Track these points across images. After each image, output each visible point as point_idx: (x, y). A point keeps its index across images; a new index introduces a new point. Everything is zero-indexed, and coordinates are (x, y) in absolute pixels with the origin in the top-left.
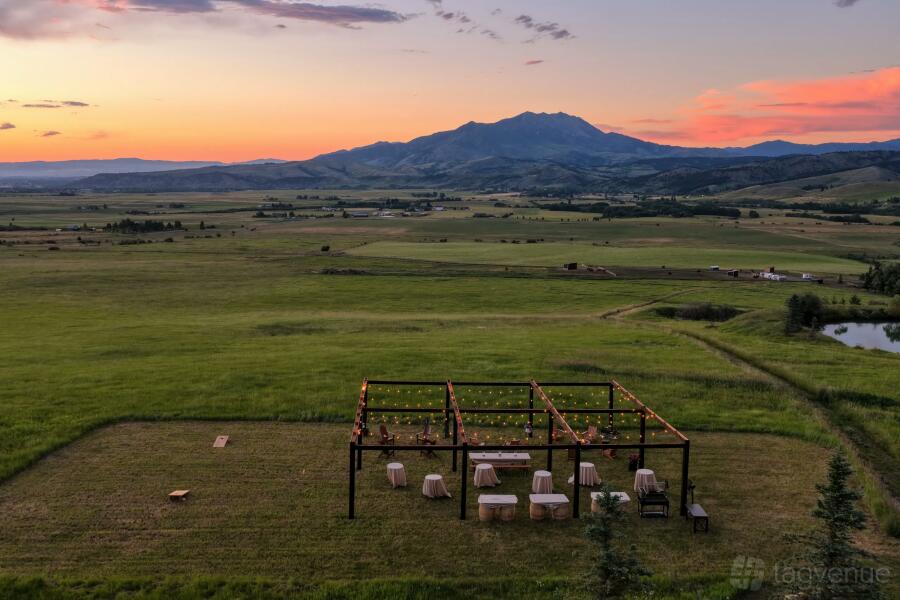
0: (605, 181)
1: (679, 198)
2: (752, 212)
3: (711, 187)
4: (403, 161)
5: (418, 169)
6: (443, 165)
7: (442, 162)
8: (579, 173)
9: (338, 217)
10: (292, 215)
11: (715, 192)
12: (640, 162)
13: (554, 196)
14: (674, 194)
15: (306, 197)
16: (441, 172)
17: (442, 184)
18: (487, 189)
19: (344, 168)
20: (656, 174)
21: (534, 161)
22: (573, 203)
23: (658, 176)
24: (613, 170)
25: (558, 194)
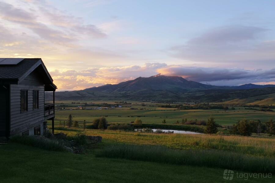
0: (187, 98)
1: (210, 103)
2: (232, 108)
3: (223, 100)
4: (116, 91)
5: (120, 94)
6: (129, 92)
7: (129, 91)
8: (177, 94)
9: (81, 110)
10: (64, 108)
11: (224, 101)
12: (200, 91)
13: (166, 103)
14: (209, 102)
15: (75, 103)
16: (128, 95)
17: (129, 98)
18: (143, 100)
19: (93, 93)
20: (204, 95)
21: (162, 91)
22: (171, 105)
23: (205, 96)
24: (190, 94)
25: (167, 102)
